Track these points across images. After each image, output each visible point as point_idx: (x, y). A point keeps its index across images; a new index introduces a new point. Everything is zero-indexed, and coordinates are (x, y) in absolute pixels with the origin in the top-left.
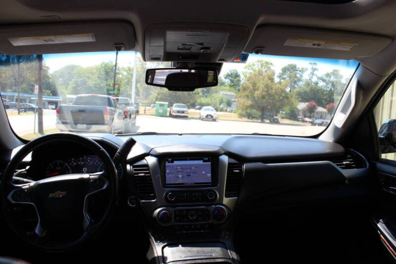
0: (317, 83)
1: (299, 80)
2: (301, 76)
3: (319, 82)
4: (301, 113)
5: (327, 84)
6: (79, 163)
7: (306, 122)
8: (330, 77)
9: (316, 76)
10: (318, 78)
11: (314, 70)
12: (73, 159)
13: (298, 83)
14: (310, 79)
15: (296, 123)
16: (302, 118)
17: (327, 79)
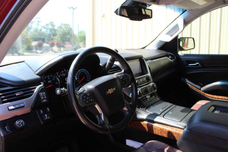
0: (41, 30)
1: (31, 28)
2: (31, 26)
3: (42, 29)
4: (34, 48)
5: (47, 30)
6: (62, 75)
7: (38, 53)
8: (48, 26)
9: (40, 25)
10: (42, 27)
11: (39, 22)
12: (57, 73)
13: (30, 31)
14: (37, 28)
15: (32, 54)
16: (35, 51)
17: (47, 27)
